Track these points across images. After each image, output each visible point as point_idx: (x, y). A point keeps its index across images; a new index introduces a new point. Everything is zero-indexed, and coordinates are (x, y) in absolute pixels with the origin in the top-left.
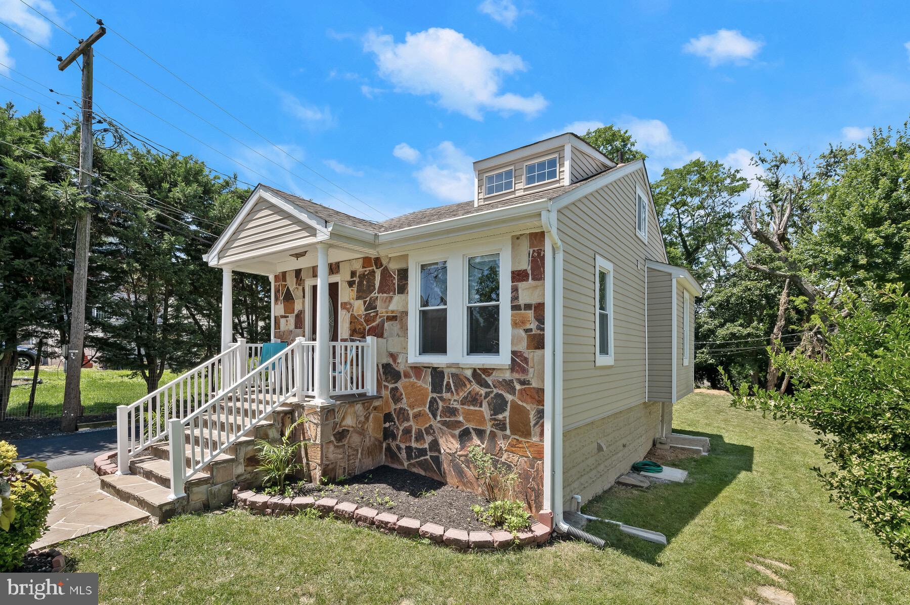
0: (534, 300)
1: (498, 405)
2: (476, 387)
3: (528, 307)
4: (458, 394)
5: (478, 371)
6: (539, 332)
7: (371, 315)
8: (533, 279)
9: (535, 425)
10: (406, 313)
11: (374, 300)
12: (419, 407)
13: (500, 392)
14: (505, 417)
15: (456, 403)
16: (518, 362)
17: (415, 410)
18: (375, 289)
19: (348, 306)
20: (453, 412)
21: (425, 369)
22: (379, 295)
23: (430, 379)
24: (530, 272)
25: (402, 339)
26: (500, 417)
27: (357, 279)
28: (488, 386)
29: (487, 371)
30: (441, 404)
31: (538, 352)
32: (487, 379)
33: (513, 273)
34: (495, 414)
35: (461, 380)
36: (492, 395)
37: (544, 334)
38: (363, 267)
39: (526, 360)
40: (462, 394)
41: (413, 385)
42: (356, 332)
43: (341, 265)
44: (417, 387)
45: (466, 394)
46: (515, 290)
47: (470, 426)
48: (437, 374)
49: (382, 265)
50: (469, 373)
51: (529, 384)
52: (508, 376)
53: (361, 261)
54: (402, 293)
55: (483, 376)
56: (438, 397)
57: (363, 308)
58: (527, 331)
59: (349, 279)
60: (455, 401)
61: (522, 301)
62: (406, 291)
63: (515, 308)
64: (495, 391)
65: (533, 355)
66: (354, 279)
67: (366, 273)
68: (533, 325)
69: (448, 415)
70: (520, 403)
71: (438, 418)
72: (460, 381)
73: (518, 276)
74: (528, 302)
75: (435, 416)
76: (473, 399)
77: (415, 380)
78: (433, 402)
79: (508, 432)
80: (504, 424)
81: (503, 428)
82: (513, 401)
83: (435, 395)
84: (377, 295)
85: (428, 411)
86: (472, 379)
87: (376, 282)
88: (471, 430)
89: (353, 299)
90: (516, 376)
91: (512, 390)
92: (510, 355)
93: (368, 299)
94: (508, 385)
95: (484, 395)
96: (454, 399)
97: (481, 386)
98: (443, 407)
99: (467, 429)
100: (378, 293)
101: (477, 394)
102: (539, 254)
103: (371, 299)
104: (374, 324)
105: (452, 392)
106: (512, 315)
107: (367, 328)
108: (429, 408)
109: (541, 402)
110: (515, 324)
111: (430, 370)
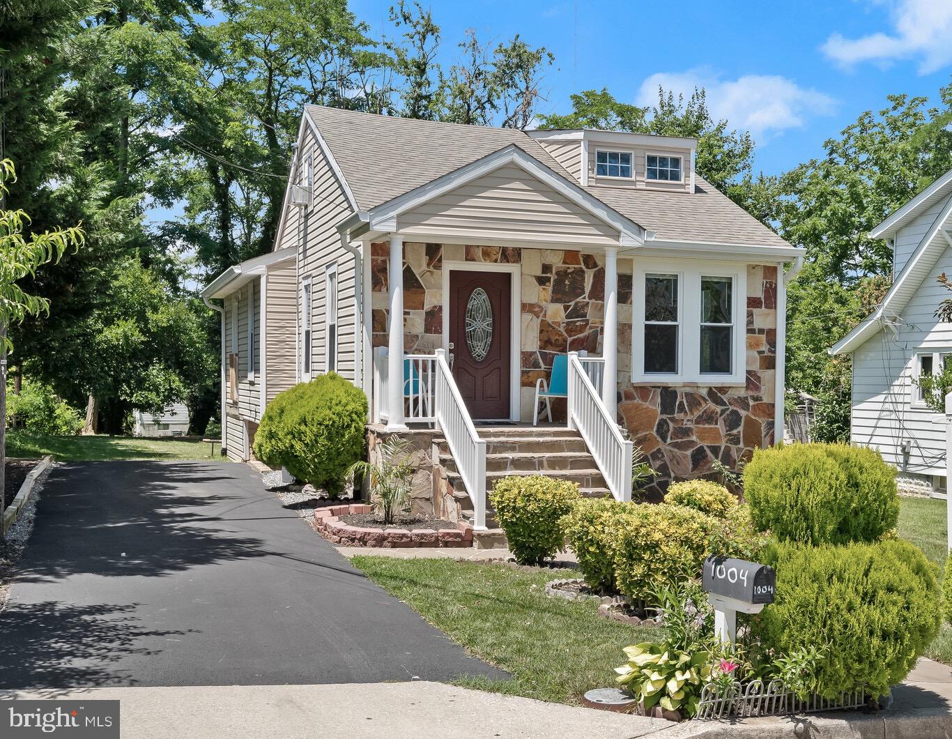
0: (767, 326)
1: (733, 420)
2: (711, 405)
3: (761, 331)
4: (692, 413)
5: (714, 389)
6: (770, 354)
7: (578, 324)
8: (766, 307)
9: (766, 436)
10: (630, 326)
11: (583, 307)
12: (644, 430)
13: (735, 409)
14: (739, 432)
15: (689, 423)
16: (753, 380)
17: (639, 435)
18: (583, 292)
19: (537, 309)
20: (687, 432)
21: (653, 389)
22: (591, 301)
23: (659, 400)
24: (763, 300)
25: (625, 355)
26: (735, 432)
27: (553, 277)
28: (724, 404)
29: (723, 390)
30: (671, 425)
31: (770, 372)
32: (722, 397)
33: (749, 299)
34: (731, 429)
35: (696, 399)
36: (728, 412)
37: (775, 357)
38: (564, 262)
39: (759, 379)
40: (697, 414)
41: (637, 407)
42: (551, 344)
43: (523, 253)
44: (643, 409)
45: (701, 413)
46: (750, 315)
47: (705, 444)
48: (668, 395)
49: (595, 265)
50: (704, 392)
51: (761, 400)
52: (742, 393)
53: (562, 255)
54: (624, 303)
55: (719, 394)
56: (670, 419)
57: (563, 314)
58: (760, 353)
59: (539, 273)
60: (688, 420)
61: (756, 326)
62: (629, 301)
63: (750, 331)
64: (731, 408)
65: (765, 375)
66: (549, 275)
67: (569, 271)
68: (765, 348)
69: (680, 436)
70: (753, 417)
71: (669, 441)
72: (694, 400)
73: (753, 303)
74: (762, 327)
75: (664, 439)
76: (709, 418)
77: (640, 402)
78: (662, 425)
79: (741, 445)
80: (739, 438)
81: (738, 442)
82: (747, 417)
83: (665, 417)
84: (587, 300)
85: (655, 434)
86: (707, 398)
87: (586, 285)
88: (706, 448)
89: (546, 301)
90: (751, 393)
91: (745, 406)
92: (745, 375)
93: (572, 303)
94: (743, 402)
95: (719, 412)
96: (687, 419)
97: (717, 404)
98: (674, 428)
99: (702, 447)
100: (590, 298)
101: (713, 412)
102: (771, 286)
103: (576, 304)
104: (581, 336)
105: (686, 412)
106: (747, 338)
107: (570, 340)
108: (658, 431)
109: (772, 415)
110: (750, 346)
111: (659, 391)
